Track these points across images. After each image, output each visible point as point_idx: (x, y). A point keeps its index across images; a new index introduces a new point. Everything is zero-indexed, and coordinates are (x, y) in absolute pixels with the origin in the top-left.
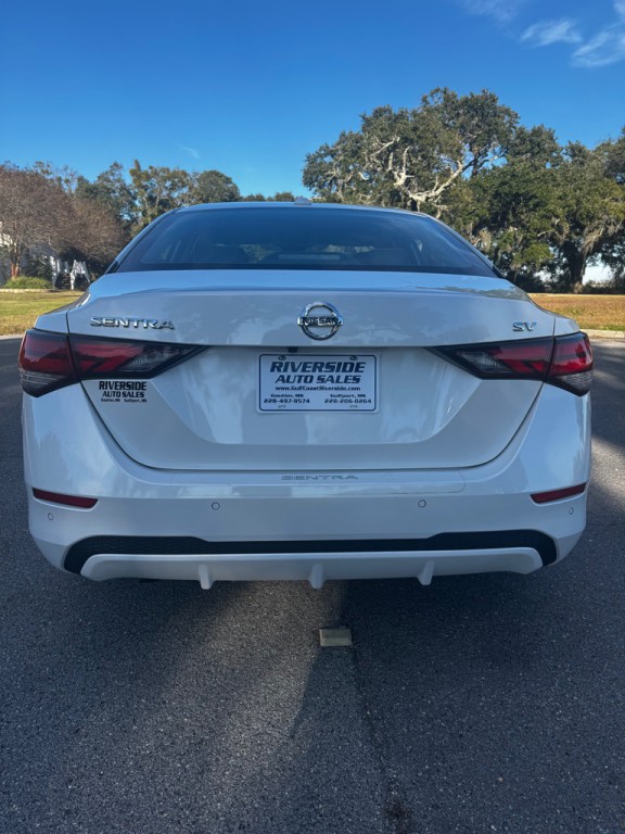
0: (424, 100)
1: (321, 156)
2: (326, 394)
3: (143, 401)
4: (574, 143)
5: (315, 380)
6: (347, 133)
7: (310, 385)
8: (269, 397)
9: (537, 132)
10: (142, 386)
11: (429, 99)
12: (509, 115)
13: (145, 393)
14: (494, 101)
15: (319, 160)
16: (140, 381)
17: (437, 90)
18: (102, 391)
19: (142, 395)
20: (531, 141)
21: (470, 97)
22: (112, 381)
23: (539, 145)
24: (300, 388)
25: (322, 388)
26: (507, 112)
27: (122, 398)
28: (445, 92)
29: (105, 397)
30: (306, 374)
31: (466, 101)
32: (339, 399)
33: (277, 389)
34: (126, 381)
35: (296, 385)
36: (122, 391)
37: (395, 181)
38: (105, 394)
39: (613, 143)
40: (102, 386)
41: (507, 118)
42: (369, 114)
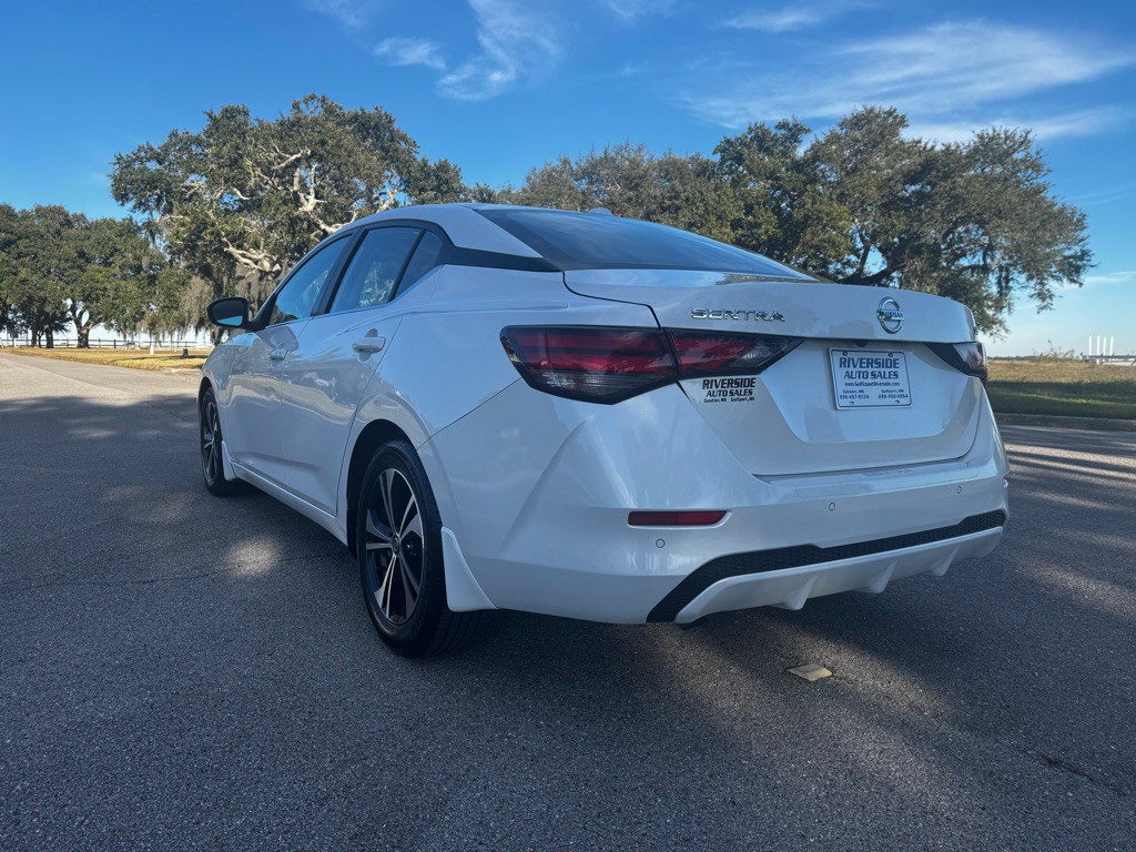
0: (296, 106)
1: (140, 160)
2: (878, 390)
3: (751, 399)
4: (482, 186)
5: (870, 376)
6: (180, 133)
7: (866, 381)
8: (843, 394)
9: (443, 167)
10: (751, 383)
11: (302, 106)
12: (406, 142)
13: (754, 390)
14: (390, 122)
15: (137, 165)
16: (750, 377)
17: (313, 98)
18: (706, 391)
19: (751, 393)
20: (437, 177)
21: (360, 113)
22: (718, 379)
23: (447, 182)
24: (861, 384)
25: (875, 384)
26: (404, 138)
27: (728, 398)
28: (323, 101)
29: (709, 398)
30: (862, 370)
31: (355, 118)
32: (887, 394)
33: (846, 384)
34: (734, 378)
35: (859, 381)
36: (729, 390)
37: (302, 205)
38: (709, 394)
39: (513, 192)
40: (705, 385)
41: (403, 145)
42: (217, 113)
